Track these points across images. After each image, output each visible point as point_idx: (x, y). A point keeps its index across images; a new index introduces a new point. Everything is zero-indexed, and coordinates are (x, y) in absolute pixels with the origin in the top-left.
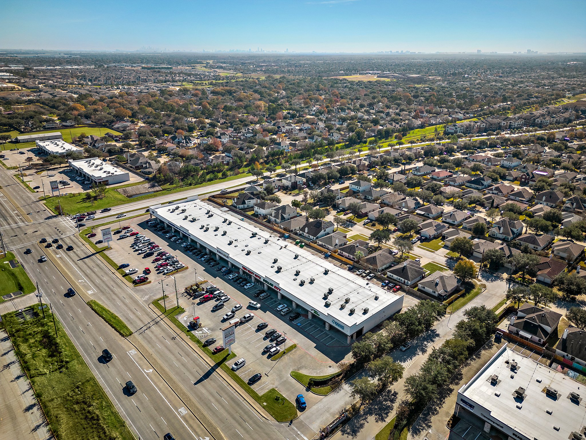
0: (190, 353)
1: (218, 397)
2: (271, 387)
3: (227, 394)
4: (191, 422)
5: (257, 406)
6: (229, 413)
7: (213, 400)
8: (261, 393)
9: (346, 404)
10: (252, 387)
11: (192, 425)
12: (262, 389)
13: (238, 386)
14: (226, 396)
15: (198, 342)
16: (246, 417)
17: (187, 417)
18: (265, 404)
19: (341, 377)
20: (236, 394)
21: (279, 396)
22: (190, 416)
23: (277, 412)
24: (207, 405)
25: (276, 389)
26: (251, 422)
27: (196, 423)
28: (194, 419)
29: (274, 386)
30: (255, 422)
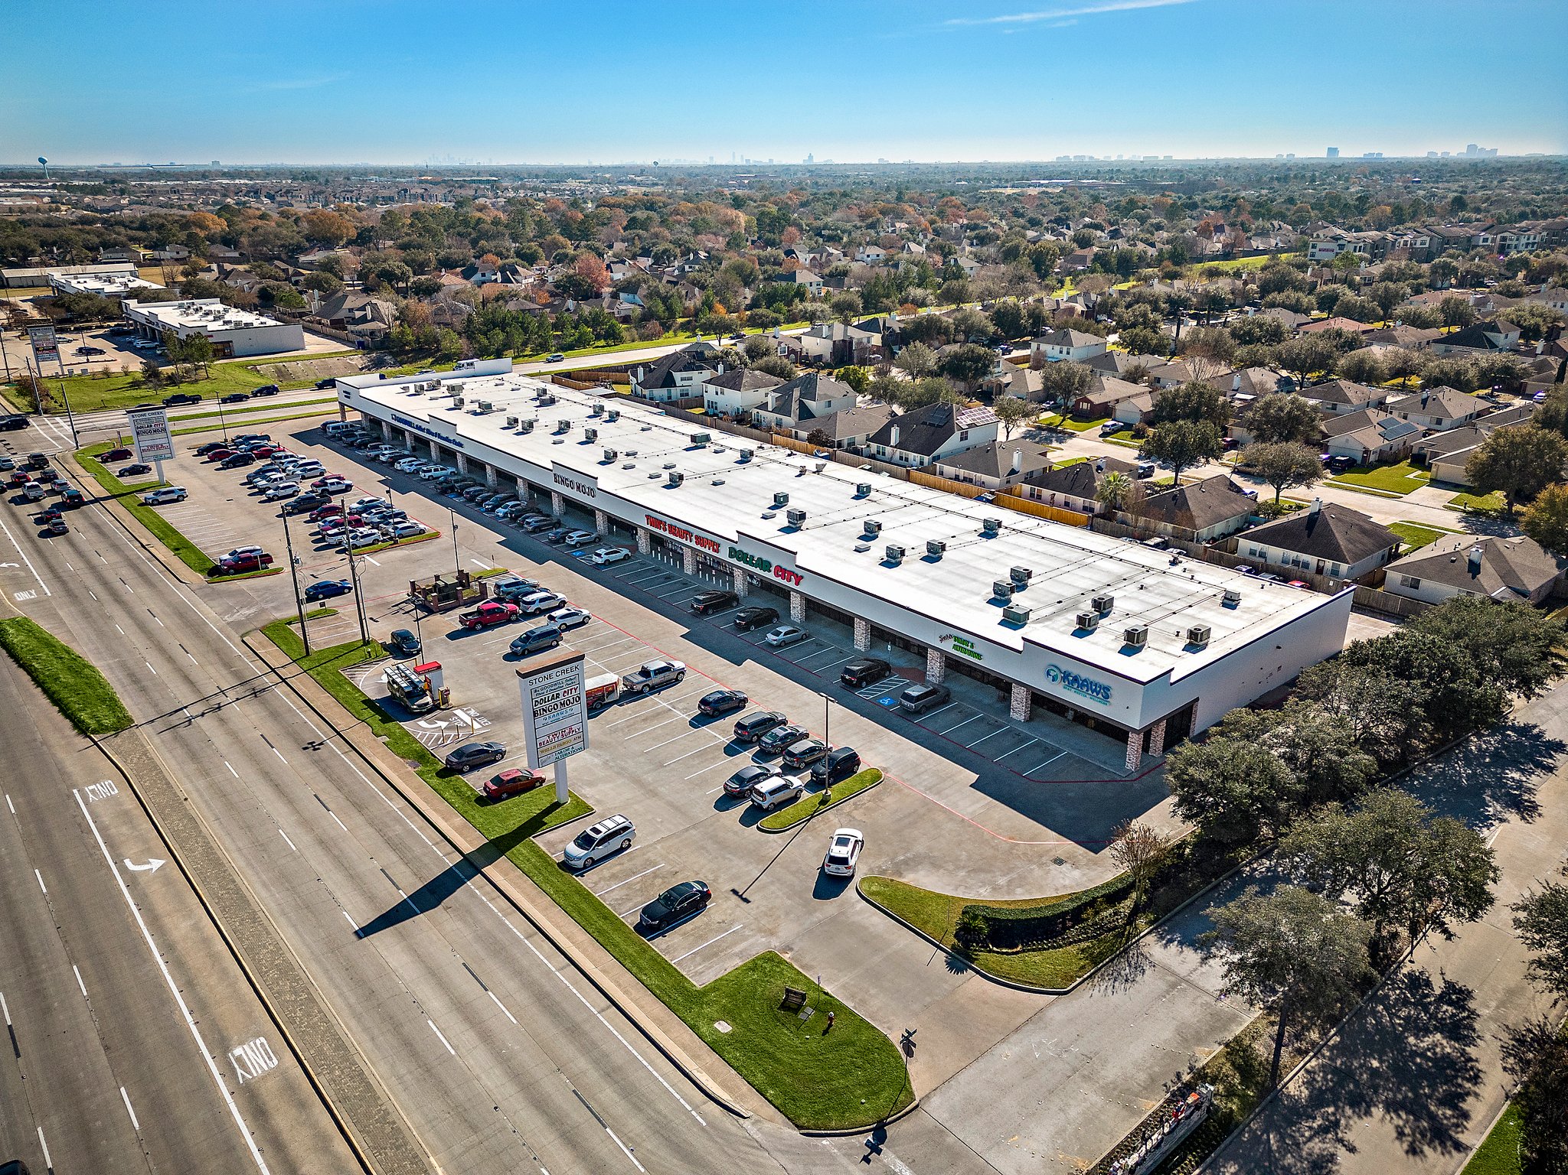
0: (374, 796)
1: (468, 987)
2: (757, 945)
3: (519, 973)
4: (283, 1119)
5: (676, 1038)
6: (517, 1076)
7: (435, 1003)
8: (700, 978)
9: (1190, 1037)
10: (659, 945)
11: (286, 1136)
12: (712, 954)
13: (583, 937)
14: (512, 985)
15: (421, 757)
16: (607, 1096)
17: (270, 1094)
18: (723, 1027)
19: (1126, 906)
20: (567, 978)
21: (799, 988)
22: (289, 1088)
23: (793, 1073)
24: (396, 1027)
25: (786, 957)
26: (635, 1125)
27: (314, 1125)
28: (302, 1105)
29: (775, 943)
30: (663, 1130)
